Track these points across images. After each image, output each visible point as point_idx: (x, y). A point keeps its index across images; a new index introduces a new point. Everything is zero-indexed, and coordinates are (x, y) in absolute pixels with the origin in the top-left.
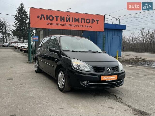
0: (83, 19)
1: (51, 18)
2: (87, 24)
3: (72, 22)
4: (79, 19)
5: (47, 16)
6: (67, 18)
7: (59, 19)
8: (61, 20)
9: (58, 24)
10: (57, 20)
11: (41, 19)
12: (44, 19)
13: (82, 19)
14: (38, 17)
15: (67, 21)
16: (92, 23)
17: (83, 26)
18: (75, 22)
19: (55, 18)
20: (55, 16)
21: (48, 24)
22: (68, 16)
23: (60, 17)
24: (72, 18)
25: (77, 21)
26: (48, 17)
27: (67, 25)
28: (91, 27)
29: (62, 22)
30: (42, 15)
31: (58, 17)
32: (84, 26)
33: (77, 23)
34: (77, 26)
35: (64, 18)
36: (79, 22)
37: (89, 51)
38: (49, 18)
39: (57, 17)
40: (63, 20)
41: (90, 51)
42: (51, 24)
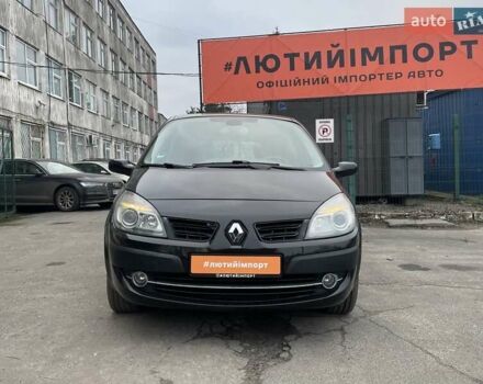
0: (398, 47)
1: (271, 63)
2: (417, 66)
3: (353, 64)
4: (379, 50)
5: (257, 58)
6: (329, 53)
7: (299, 62)
8: (308, 66)
9: (297, 82)
10: (292, 68)
11: (236, 72)
12: (248, 71)
13: (393, 49)
14: (228, 67)
15: (331, 65)
16: (442, 58)
17: (399, 75)
18: (364, 64)
19: (285, 63)
20: (286, 56)
21: (260, 85)
22: (333, 46)
23: (302, 56)
24: (353, 52)
25: (373, 59)
26: (261, 61)
27: (332, 80)
28: (439, 73)
29: (314, 73)
30: (240, 59)
31: (298, 55)
32: (405, 75)
33: (372, 66)
34: (372, 77)
35: (318, 55)
36: (381, 62)
37: (234, 162)
38: (264, 64)
39: (292, 56)
40: (315, 65)
41: (241, 162)
42: (270, 84)
